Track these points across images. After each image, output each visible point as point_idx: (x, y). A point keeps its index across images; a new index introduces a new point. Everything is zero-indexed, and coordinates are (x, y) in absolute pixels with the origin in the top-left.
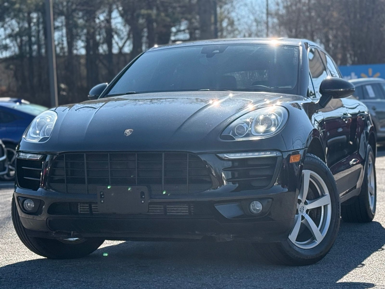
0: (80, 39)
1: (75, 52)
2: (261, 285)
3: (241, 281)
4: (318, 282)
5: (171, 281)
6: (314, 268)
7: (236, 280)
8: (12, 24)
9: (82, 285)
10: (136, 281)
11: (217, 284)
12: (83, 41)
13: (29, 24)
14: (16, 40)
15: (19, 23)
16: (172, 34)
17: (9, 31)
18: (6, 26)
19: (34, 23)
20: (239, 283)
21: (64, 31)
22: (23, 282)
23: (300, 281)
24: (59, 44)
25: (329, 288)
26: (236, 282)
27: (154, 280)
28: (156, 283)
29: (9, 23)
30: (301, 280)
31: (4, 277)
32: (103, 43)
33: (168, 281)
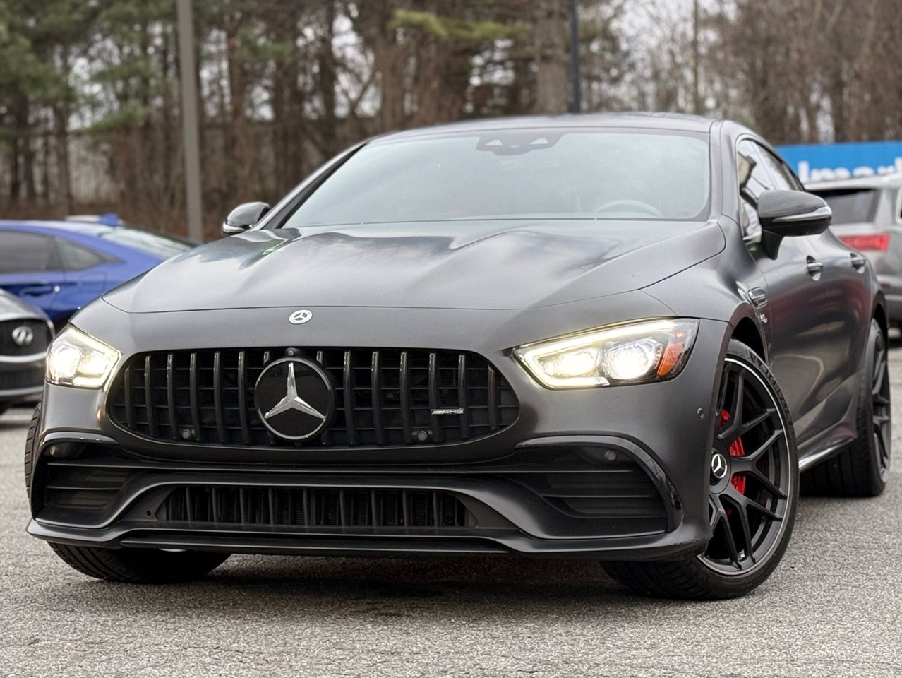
0: (260, 83)
1: (248, 112)
2: (685, 664)
3: (633, 655)
4: (830, 658)
5: (458, 653)
6: (818, 623)
7: (622, 653)
8: (104, 49)
9: (235, 659)
10: (369, 650)
11: (573, 662)
12: (266, 88)
13: (144, 48)
14: (114, 86)
15: (120, 47)
16: (476, 71)
17: (98, 65)
18: (93, 51)
19: (156, 48)
20: (629, 658)
21: (225, 65)
22: (91, 650)
23: (785, 655)
24: (212, 94)
25: (858, 675)
26: (620, 655)
27: (414, 649)
28: (419, 656)
29: (99, 46)
30: (785, 653)
31: (44, 638)
32: (313, 93)
33: (448, 653)
